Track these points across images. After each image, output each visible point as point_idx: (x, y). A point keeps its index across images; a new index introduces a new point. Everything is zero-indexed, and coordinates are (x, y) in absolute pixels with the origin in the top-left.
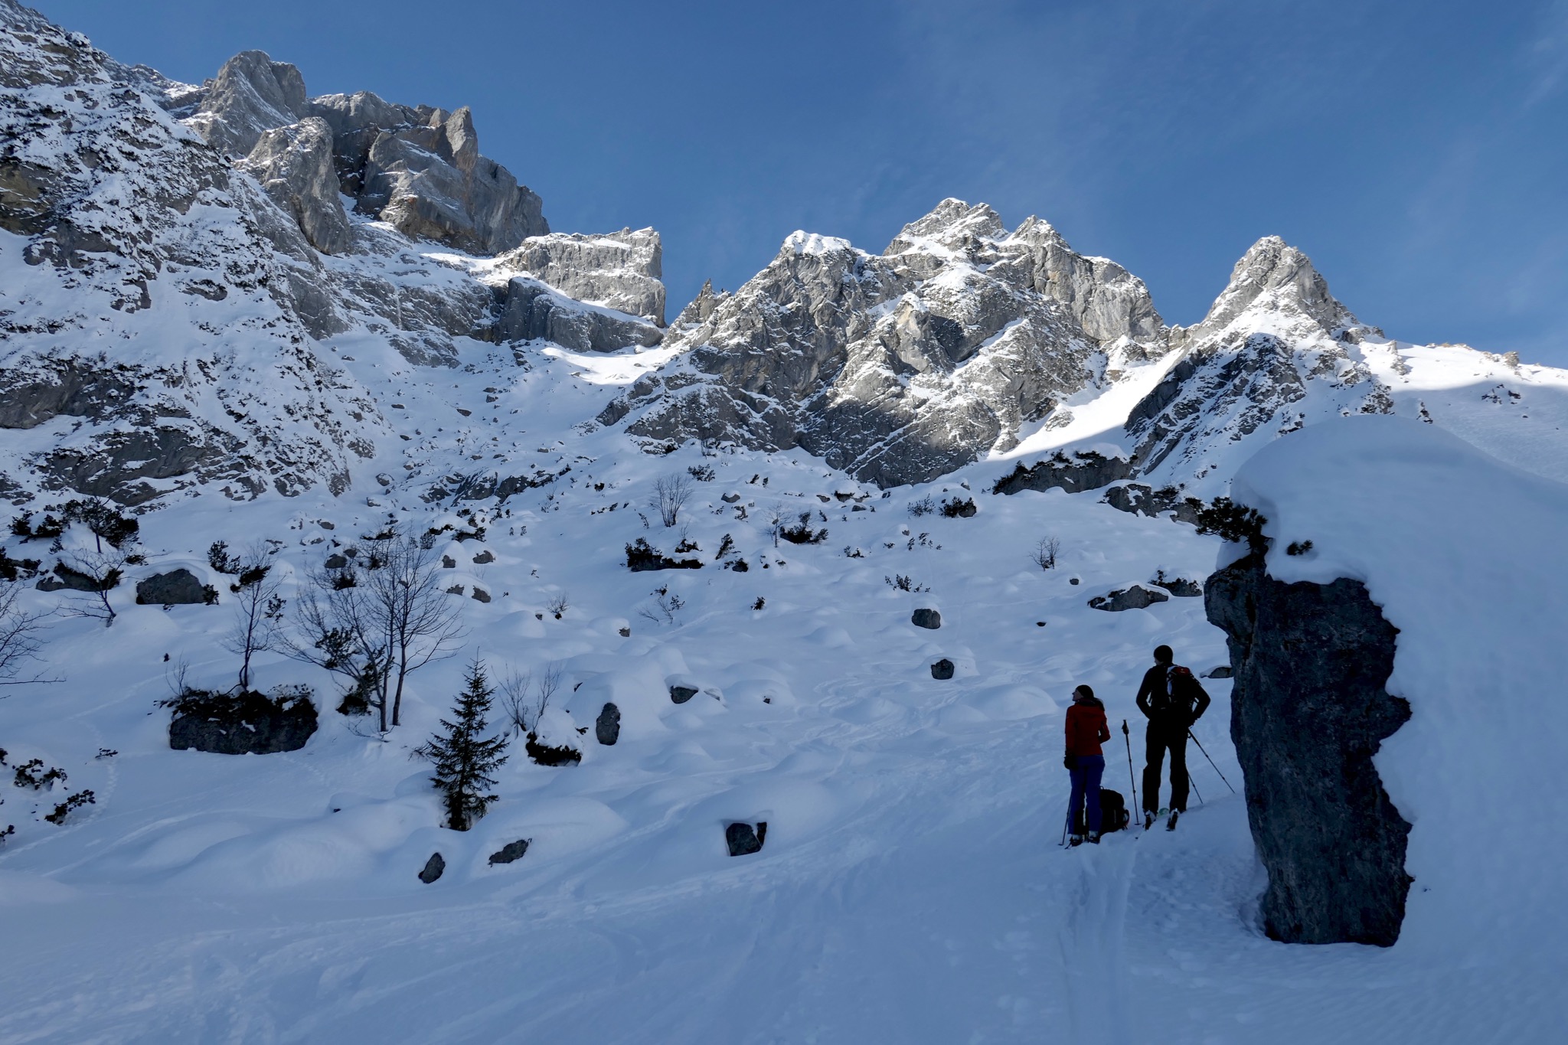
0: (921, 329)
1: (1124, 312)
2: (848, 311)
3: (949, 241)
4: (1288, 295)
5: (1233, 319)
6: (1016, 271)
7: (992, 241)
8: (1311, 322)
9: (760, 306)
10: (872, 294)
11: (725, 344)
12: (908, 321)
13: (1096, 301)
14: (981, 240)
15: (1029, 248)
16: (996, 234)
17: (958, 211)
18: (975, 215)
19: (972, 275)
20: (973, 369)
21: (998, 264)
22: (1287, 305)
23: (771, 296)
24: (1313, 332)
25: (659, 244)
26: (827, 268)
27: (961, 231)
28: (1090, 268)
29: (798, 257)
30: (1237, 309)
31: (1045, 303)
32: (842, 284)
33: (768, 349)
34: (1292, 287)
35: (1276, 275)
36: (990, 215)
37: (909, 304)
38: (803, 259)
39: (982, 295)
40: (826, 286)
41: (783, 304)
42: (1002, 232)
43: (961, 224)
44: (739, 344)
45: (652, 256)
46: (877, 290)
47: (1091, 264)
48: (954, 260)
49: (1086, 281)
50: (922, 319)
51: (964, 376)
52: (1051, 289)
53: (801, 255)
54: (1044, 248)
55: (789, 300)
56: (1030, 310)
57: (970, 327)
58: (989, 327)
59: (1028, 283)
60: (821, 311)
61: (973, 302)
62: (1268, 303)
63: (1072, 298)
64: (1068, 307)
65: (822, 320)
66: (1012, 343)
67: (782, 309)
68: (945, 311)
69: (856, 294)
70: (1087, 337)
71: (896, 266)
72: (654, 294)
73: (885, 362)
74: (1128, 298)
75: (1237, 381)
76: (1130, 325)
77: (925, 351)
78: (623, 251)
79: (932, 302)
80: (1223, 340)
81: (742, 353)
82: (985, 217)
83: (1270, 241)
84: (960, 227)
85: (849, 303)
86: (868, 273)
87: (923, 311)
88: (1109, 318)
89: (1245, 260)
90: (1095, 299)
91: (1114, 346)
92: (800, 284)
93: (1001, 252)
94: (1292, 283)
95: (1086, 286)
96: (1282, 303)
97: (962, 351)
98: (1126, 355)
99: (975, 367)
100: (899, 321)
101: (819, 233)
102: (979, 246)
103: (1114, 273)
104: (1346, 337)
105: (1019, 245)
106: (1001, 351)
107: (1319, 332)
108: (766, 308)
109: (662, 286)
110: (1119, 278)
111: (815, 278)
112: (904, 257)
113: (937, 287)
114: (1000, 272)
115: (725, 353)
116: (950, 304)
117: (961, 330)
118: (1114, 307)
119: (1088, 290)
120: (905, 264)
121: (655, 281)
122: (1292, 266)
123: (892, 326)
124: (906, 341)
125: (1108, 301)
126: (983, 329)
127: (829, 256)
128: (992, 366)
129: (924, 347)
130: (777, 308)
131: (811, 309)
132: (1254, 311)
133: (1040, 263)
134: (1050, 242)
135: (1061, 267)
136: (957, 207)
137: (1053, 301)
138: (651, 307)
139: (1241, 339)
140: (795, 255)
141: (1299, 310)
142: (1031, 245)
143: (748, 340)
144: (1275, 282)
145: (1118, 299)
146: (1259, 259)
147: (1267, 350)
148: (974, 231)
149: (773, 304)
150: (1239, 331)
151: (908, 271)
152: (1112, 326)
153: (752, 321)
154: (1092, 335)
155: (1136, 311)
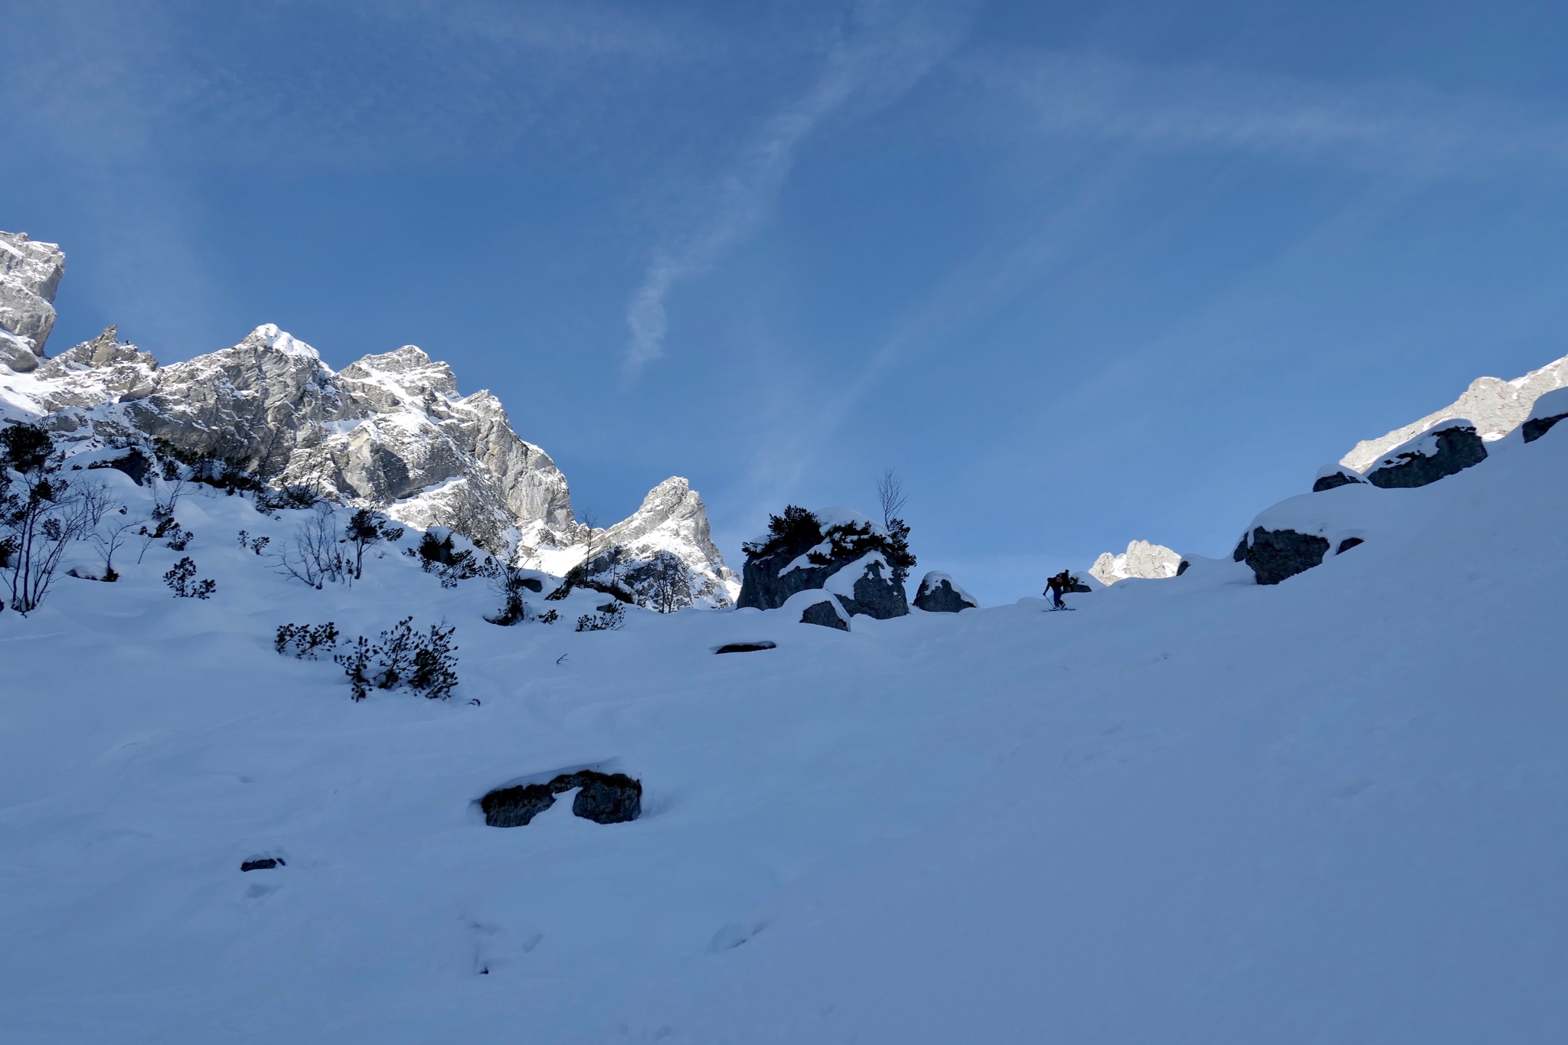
0: (372, 457)
1: (546, 499)
2: (304, 417)
3: (407, 384)
4: (688, 528)
5: (644, 534)
6: (462, 433)
7: (446, 399)
8: (701, 554)
9: (217, 382)
10: (330, 409)
11: (169, 407)
12: (362, 446)
13: (525, 482)
14: (437, 394)
15: (478, 417)
16: (449, 394)
17: (418, 360)
18: (436, 370)
19: (427, 424)
20: (411, 509)
21: (448, 421)
22: (686, 536)
23: (229, 376)
24: (702, 562)
25: (62, 266)
26: (294, 370)
27: (420, 380)
28: (526, 452)
29: (268, 349)
30: (649, 527)
31: (481, 470)
32: (305, 391)
33: (215, 428)
34: (690, 523)
35: (681, 510)
36: (449, 375)
37: (367, 431)
38: (272, 353)
39: (432, 445)
40: (288, 386)
41: (239, 389)
42: (455, 393)
43: (421, 373)
44: (184, 412)
45: (49, 275)
46: (336, 407)
47: (527, 449)
48: (411, 404)
49: (520, 463)
50: (377, 450)
51: (402, 513)
52: (489, 460)
53: (271, 348)
54: (492, 422)
55: (247, 387)
56: (468, 472)
57: (417, 470)
58: (433, 475)
59: (470, 448)
60: (279, 409)
61: (424, 449)
62: (673, 530)
63: (504, 474)
64: (500, 480)
65: (276, 417)
66: (450, 497)
67: (236, 393)
68: (397, 448)
69: (316, 404)
70: (509, 511)
71: (354, 390)
72: (40, 317)
73: (331, 477)
74: (551, 489)
75: (645, 584)
76: (547, 513)
77: (370, 479)
78: (12, 257)
79: (385, 436)
80: (637, 548)
81: (185, 423)
82: (444, 376)
83: (681, 481)
84: (420, 376)
85: (306, 410)
86: (330, 389)
87: (378, 442)
88: (532, 501)
89: (658, 489)
90: (524, 480)
91: (530, 526)
92: (262, 376)
93: (452, 412)
94: (692, 519)
95: (519, 467)
96: (683, 532)
97: (404, 490)
98: (539, 536)
99: (414, 508)
100: (352, 443)
101: (291, 335)
102: (435, 400)
103: (542, 463)
104: (719, 573)
105: (470, 412)
106: (440, 501)
107: (705, 563)
108: (222, 386)
109: (53, 311)
110: (547, 468)
111: (279, 375)
112: (363, 385)
113: (393, 424)
114: (449, 429)
115: (166, 416)
116: (403, 443)
117: (407, 471)
118: (539, 492)
119: (520, 471)
120: (364, 392)
121: (46, 303)
122: (694, 507)
123: (345, 446)
124: (355, 464)
125: (534, 485)
126: (427, 476)
127: (298, 360)
128: (429, 512)
129: (371, 474)
130: (232, 390)
131: (268, 403)
132: (662, 532)
133: (485, 433)
134: (498, 419)
135: (502, 443)
136: (419, 358)
137: (488, 471)
138: (32, 329)
139: (650, 551)
140: (265, 347)
141: (694, 542)
142: (481, 415)
143: (195, 412)
144: (680, 515)
145: (543, 487)
146: (671, 493)
147: (671, 566)
148: (432, 384)
149: (229, 385)
150: (650, 544)
151: (366, 398)
152: (532, 508)
153: (204, 395)
154: (514, 511)
155: (556, 501)
